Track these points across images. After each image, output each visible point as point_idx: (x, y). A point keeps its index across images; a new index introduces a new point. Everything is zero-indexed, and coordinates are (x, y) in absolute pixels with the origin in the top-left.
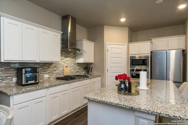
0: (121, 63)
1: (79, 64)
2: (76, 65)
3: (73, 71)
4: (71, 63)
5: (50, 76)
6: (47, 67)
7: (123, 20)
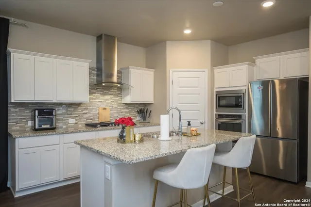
0: (197, 103)
1: (128, 105)
2: (122, 106)
3: (117, 115)
4: (112, 103)
5: (77, 122)
6: (73, 109)
7: (188, 32)
